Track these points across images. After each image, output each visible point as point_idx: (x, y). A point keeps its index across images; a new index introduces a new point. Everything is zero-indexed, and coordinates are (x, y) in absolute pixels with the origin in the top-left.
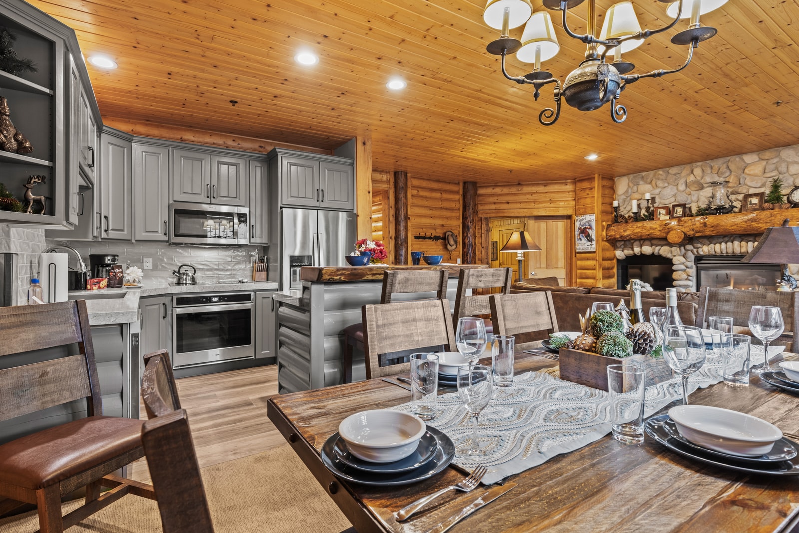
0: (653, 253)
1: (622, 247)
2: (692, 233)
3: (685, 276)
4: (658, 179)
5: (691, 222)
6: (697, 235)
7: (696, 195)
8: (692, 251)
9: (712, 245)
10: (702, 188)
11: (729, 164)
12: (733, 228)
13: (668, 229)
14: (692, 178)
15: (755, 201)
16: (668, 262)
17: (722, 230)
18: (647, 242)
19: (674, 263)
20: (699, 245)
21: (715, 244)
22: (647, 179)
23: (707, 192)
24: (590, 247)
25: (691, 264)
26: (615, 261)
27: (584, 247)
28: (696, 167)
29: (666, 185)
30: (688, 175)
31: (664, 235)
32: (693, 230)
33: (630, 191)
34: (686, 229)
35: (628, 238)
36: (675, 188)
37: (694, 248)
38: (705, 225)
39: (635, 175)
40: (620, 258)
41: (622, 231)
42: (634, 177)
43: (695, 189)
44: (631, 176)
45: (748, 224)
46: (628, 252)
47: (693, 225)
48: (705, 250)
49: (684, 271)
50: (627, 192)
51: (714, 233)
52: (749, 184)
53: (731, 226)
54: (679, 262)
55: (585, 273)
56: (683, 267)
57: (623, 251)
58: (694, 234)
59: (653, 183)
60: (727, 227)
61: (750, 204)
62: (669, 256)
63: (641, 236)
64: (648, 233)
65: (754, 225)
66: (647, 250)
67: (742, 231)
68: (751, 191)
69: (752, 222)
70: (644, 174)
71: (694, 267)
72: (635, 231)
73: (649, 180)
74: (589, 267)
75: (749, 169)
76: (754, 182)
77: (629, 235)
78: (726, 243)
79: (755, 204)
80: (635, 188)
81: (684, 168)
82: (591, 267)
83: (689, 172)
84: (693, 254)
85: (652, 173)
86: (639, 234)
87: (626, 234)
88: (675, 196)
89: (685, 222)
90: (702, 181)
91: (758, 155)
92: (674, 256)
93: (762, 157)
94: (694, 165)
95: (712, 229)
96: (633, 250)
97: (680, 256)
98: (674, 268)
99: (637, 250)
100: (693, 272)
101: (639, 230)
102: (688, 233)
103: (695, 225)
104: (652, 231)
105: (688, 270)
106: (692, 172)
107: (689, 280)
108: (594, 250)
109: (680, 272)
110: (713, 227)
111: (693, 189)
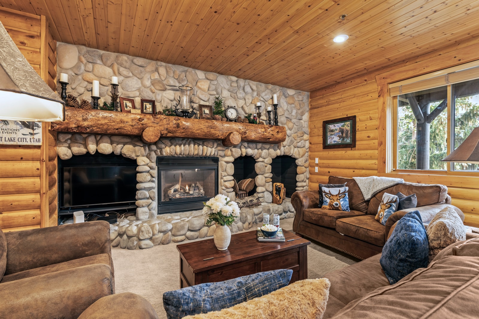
0: (113, 152)
1: (69, 142)
2: (166, 132)
3: (149, 178)
4: (121, 65)
5: (166, 121)
6: (170, 135)
7: (161, 95)
8: (155, 151)
9: (173, 147)
10: (165, 90)
11: (188, 73)
12: (198, 131)
13: (142, 124)
14: (156, 76)
15: (207, 111)
16: (133, 163)
17: (189, 133)
18: (106, 139)
19: (138, 164)
20: (163, 146)
21: (175, 146)
22: (107, 59)
23: (170, 95)
24: (28, 137)
25: (154, 165)
26: (56, 162)
27: (13, 136)
28: (161, 66)
29: (131, 74)
30: (153, 72)
31: (136, 132)
32: (167, 129)
33: (83, 67)
34: (161, 127)
35: (88, 130)
36: (139, 81)
37: (158, 148)
38: (178, 126)
39: (89, 49)
40: (66, 158)
41: (80, 119)
42: (88, 52)
43: (160, 88)
44: (84, 49)
45: (209, 129)
46: (79, 149)
47: (167, 124)
48: (168, 150)
49: (148, 172)
50: (77, 67)
51: (183, 135)
52: (201, 96)
53: (197, 130)
54: (143, 163)
55: (13, 184)
56: (147, 168)
57: (69, 147)
58: (167, 134)
59: (116, 66)
60: (194, 131)
61: (205, 113)
62: (133, 156)
63: (107, 130)
64: (117, 127)
65: (213, 131)
66: (106, 148)
67: (204, 135)
68: (202, 103)
69: (211, 128)
70: (102, 52)
71: (156, 167)
72: (99, 122)
73: (109, 63)
74: (24, 173)
75: (201, 83)
76: (204, 96)
77: (91, 126)
78: (184, 145)
79: (208, 114)
80: (90, 66)
81: (149, 63)
82: (30, 173)
83: (154, 69)
84: (156, 154)
85: (113, 55)
86: (105, 127)
87: (86, 124)
88: (139, 90)
89: (161, 120)
90: (165, 82)
91: (205, 74)
92: (138, 156)
93: (208, 77)
94: (159, 63)
95: (183, 131)
96: (86, 147)
97: (143, 156)
98: (139, 169)
99: (92, 148)
100: (155, 172)
101: (106, 121)
102: (163, 132)
103: (169, 124)
104: (122, 125)
105: (151, 171)
106: (157, 70)
107: (153, 181)
108: (40, 144)
109: (144, 174)
110: (184, 128)
111: (158, 87)
